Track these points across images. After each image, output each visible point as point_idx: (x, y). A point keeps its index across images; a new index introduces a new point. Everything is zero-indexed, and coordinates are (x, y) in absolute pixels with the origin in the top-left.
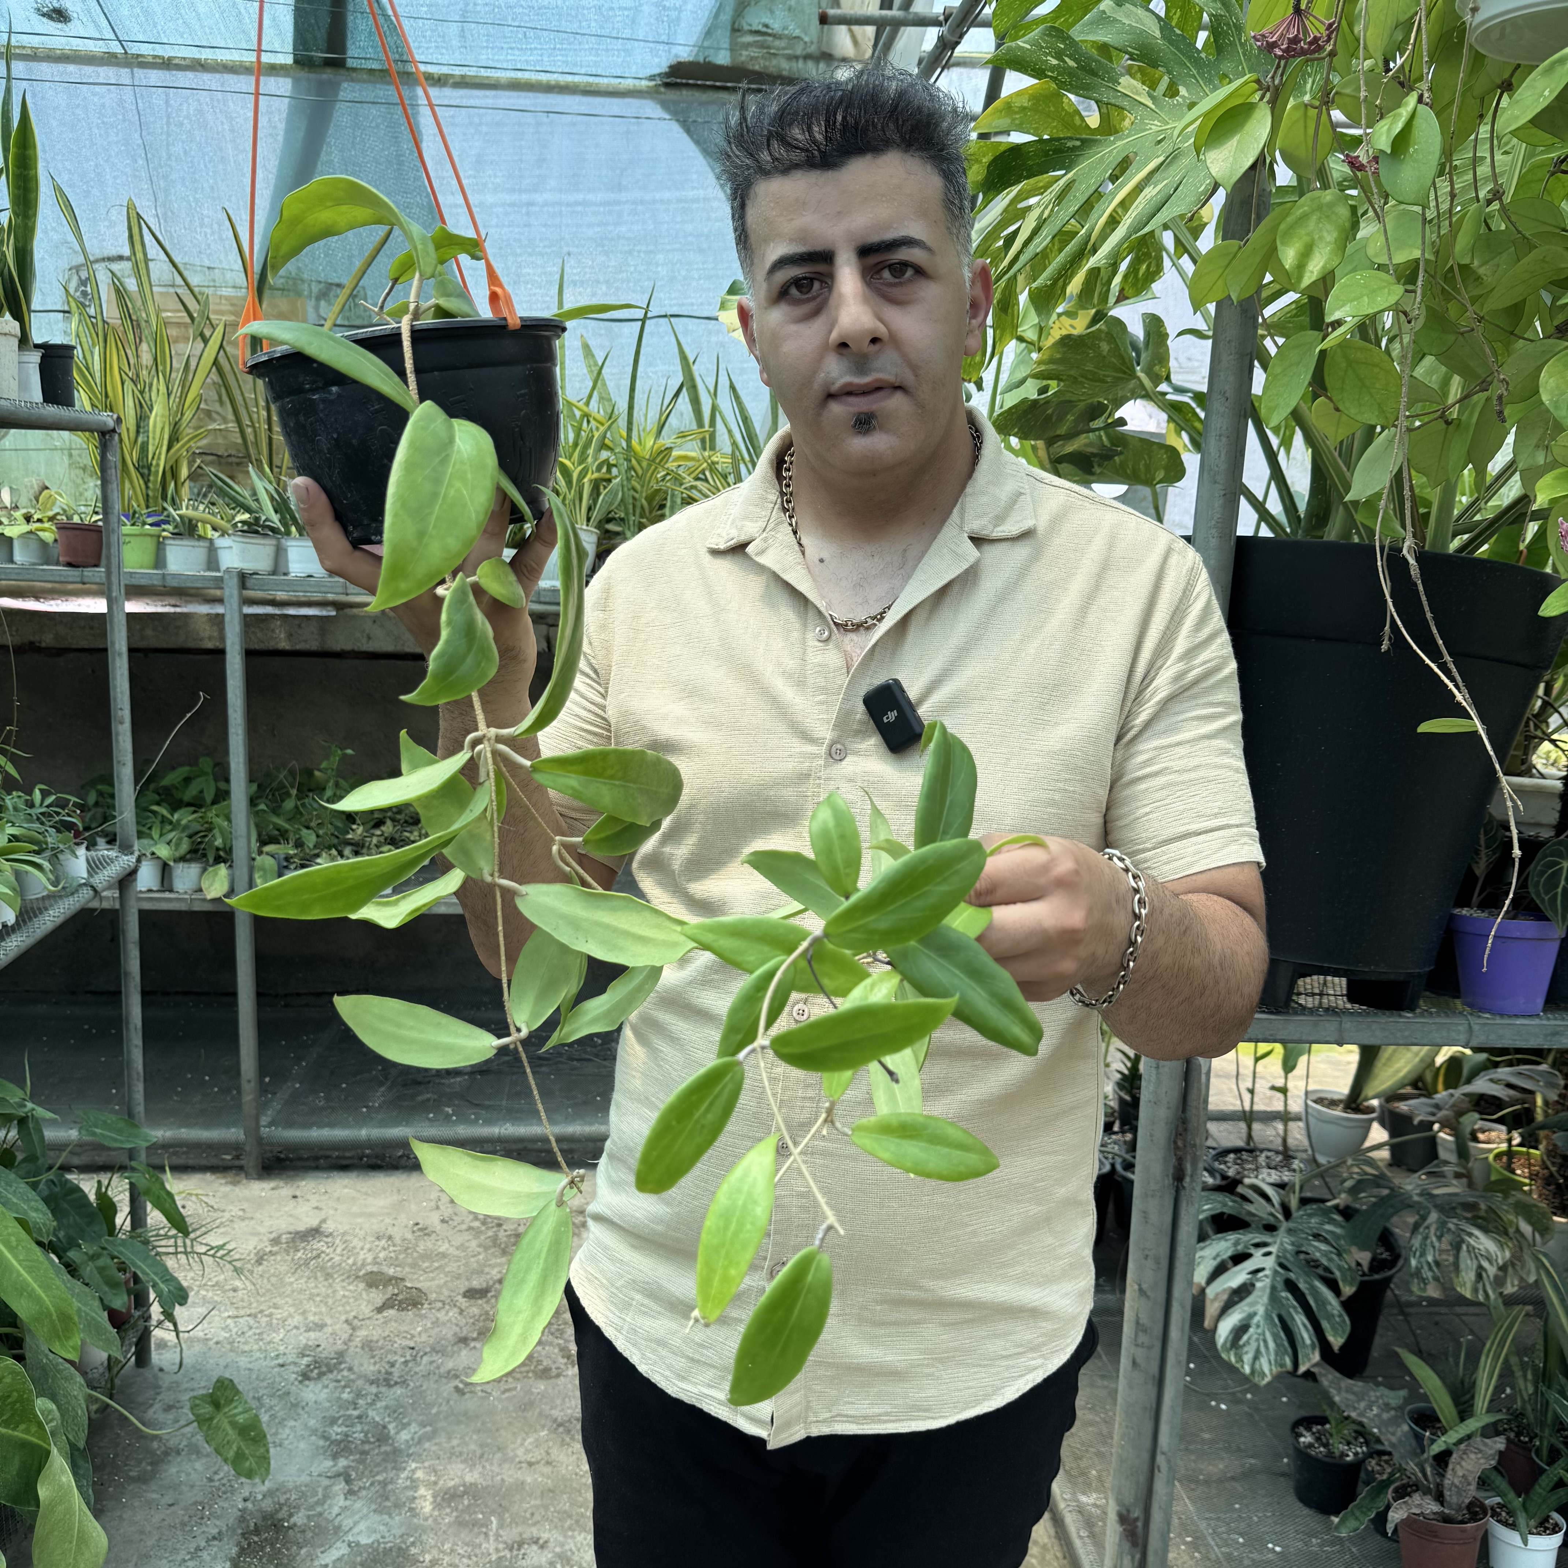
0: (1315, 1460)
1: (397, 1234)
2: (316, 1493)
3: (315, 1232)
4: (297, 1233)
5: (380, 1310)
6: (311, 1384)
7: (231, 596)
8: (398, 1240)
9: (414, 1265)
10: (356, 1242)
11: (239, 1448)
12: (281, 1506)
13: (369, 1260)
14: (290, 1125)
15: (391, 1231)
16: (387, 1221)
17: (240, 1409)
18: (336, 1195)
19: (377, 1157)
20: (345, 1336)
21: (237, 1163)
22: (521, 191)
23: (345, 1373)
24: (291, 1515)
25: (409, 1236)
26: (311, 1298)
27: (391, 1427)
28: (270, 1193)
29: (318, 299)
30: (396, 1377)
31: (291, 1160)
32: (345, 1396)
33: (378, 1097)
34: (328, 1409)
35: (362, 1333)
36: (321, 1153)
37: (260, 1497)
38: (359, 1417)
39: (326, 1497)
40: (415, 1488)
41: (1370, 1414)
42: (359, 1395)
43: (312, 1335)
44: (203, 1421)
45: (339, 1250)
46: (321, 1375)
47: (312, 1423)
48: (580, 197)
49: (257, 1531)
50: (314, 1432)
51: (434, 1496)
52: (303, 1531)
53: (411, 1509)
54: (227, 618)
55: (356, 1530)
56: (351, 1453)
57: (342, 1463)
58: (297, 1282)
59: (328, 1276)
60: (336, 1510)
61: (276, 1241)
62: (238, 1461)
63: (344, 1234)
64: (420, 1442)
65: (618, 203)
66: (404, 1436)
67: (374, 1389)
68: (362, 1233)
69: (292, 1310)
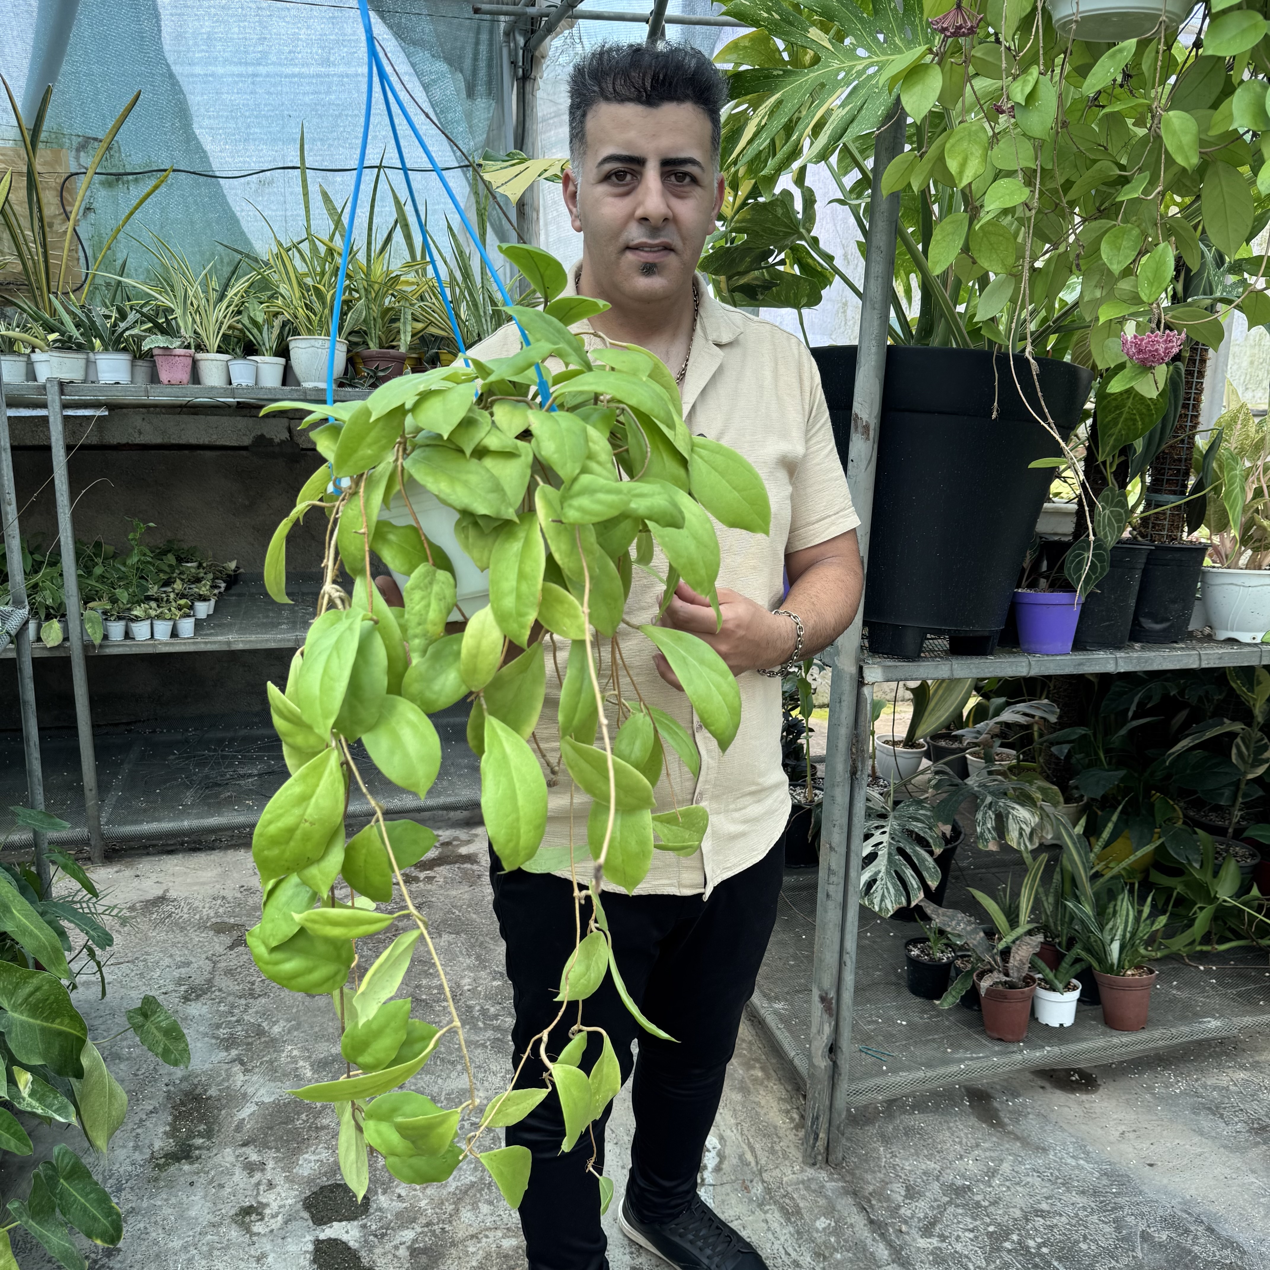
0: (924, 964)
1: (229, 894)
2: (219, 1075)
3: (162, 899)
4: (148, 901)
5: (231, 948)
6: (193, 1003)
7: (53, 401)
8: (230, 899)
9: (249, 915)
10: (196, 903)
11: (165, 1045)
12: (196, 1086)
13: (212, 915)
14: (125, 823)
15: (222, 893)
16: (218, 886)
17: (162, 1018)
18: (170, 871)
19: (194, 842)
20: (208, 969)
21: (81, 856)
22: (246, 64)
23: (217, 993)
24: (206, 1091)
25: (239, 895)
26: (174, 945)
27: (264, 1024)
28: (115, 875)
29: (78, 150)
30: (258, 991)
31: (125, 850)
32: (222, 1008)
33: (189, 798)
34: (211, 1019)
35: (222, 965)
36: (149, 843)
37: (178, 1082)
38: (238, 1021)
39: (229, 1076)
40: (296, 1062)
41: (959, 928)
42: (233, 1006)
43: (183, 970)
44: (138, 1028)
45: (185, 910)
46: (198, 997)
47: (202, 1029)
48: (296, 70)
49: (183, 1104)
50: (206, 1035)
51: (312, 1066)
52: (219, 1100)
53: (296, 1076)
54: (51, 420)
55: (259, 1094)
56: (239, 1045)
57: (234, 1053)
58: (159, 935)
59: (182, 929)
60: (239, 1084)
61: (132, 908)
62: (166, 1054)
63: (186, 898)
64: (289, 1032)
65: (328, 75)
66: (276, 1029)
67: (243, 1001)
68: (200, 897)
69: (161, 955)
